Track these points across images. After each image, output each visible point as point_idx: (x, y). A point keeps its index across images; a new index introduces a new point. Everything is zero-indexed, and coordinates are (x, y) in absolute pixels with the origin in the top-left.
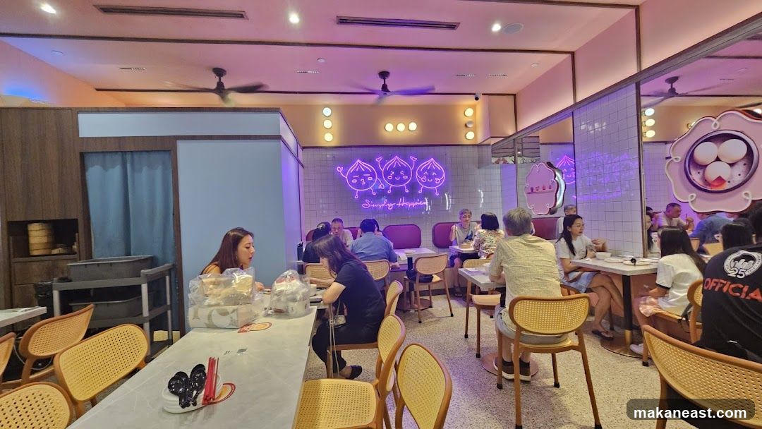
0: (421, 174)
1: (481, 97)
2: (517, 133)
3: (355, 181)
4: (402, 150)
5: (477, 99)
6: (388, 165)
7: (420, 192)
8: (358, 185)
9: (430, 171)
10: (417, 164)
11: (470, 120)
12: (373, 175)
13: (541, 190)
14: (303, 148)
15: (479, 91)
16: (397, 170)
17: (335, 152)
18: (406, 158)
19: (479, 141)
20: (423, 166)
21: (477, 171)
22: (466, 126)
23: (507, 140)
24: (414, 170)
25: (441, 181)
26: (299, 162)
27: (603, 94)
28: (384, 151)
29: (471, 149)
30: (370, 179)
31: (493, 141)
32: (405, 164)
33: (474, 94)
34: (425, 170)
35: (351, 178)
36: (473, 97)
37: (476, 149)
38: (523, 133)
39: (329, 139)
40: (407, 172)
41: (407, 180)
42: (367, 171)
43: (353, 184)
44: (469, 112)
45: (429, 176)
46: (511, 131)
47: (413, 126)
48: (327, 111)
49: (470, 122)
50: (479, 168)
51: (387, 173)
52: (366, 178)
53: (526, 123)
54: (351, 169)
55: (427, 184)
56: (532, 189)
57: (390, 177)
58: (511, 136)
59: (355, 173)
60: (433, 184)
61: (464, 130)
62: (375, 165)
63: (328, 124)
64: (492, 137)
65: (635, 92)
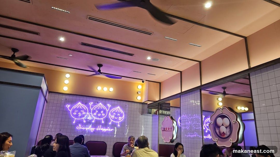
0: (112, 114)
1: (145, 82)
2: (160, 100)
3: (75, 114)
4: (104, 101)
5: (143, 82)
6: (95, 107)
7: (110, 123)
8: (77, 116)
9: (117, 113)
10: (111, 108)
11: (140, 91)
12: (86, 111)
13: (167, 130)
14: (50, 92)
15: (144, 79)
16: (100, 111)
17: (67, 97)
18: (105, 105)
19: (143, 101)
20: (113, 110)
21: (141, 116)
22: (137, 93)
23: (155, 103)
24: (109, 112)
25: (122, 119)
26: (45, 99)
27: (190, 91)
28: (95, 99)
29: (138, 105)
30: (84, 113)
31: (149, 103)
32: (104, 107)
33: (142, 80)
34: (114, 112)
35: (73, 111)
36: (142, 81)
37: (141, 105)
38: (162, 101)
39: (65, 89)
40: (105, 112)
41: (104, 116)
42: (83, 109)
43: (73, 115)
44: (140, 87)
45: (116, 116)
46: (157, 99)
47: (111, 89)
48: (68, 76)
49: (140, 92)
50: (142, 115)
51: (94, 112)
52: (81, 113)
53: (164, 96)
54: (74, 107)
55: (114, 119)
56: (164, 129)
57: (95, 114)
58: (157, 101)
59: (76, 109)
60: (117, 120)
61: (136, 95)
62: (88, 106)
63: (67, 82)
64: (148, 101)
65: (199, 93)
